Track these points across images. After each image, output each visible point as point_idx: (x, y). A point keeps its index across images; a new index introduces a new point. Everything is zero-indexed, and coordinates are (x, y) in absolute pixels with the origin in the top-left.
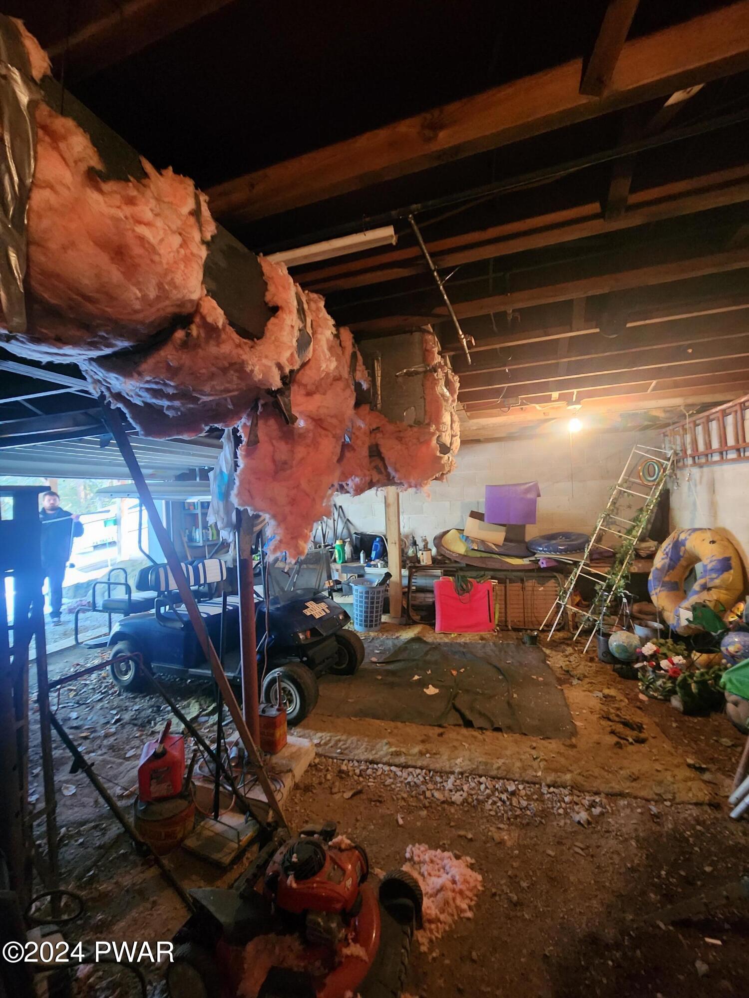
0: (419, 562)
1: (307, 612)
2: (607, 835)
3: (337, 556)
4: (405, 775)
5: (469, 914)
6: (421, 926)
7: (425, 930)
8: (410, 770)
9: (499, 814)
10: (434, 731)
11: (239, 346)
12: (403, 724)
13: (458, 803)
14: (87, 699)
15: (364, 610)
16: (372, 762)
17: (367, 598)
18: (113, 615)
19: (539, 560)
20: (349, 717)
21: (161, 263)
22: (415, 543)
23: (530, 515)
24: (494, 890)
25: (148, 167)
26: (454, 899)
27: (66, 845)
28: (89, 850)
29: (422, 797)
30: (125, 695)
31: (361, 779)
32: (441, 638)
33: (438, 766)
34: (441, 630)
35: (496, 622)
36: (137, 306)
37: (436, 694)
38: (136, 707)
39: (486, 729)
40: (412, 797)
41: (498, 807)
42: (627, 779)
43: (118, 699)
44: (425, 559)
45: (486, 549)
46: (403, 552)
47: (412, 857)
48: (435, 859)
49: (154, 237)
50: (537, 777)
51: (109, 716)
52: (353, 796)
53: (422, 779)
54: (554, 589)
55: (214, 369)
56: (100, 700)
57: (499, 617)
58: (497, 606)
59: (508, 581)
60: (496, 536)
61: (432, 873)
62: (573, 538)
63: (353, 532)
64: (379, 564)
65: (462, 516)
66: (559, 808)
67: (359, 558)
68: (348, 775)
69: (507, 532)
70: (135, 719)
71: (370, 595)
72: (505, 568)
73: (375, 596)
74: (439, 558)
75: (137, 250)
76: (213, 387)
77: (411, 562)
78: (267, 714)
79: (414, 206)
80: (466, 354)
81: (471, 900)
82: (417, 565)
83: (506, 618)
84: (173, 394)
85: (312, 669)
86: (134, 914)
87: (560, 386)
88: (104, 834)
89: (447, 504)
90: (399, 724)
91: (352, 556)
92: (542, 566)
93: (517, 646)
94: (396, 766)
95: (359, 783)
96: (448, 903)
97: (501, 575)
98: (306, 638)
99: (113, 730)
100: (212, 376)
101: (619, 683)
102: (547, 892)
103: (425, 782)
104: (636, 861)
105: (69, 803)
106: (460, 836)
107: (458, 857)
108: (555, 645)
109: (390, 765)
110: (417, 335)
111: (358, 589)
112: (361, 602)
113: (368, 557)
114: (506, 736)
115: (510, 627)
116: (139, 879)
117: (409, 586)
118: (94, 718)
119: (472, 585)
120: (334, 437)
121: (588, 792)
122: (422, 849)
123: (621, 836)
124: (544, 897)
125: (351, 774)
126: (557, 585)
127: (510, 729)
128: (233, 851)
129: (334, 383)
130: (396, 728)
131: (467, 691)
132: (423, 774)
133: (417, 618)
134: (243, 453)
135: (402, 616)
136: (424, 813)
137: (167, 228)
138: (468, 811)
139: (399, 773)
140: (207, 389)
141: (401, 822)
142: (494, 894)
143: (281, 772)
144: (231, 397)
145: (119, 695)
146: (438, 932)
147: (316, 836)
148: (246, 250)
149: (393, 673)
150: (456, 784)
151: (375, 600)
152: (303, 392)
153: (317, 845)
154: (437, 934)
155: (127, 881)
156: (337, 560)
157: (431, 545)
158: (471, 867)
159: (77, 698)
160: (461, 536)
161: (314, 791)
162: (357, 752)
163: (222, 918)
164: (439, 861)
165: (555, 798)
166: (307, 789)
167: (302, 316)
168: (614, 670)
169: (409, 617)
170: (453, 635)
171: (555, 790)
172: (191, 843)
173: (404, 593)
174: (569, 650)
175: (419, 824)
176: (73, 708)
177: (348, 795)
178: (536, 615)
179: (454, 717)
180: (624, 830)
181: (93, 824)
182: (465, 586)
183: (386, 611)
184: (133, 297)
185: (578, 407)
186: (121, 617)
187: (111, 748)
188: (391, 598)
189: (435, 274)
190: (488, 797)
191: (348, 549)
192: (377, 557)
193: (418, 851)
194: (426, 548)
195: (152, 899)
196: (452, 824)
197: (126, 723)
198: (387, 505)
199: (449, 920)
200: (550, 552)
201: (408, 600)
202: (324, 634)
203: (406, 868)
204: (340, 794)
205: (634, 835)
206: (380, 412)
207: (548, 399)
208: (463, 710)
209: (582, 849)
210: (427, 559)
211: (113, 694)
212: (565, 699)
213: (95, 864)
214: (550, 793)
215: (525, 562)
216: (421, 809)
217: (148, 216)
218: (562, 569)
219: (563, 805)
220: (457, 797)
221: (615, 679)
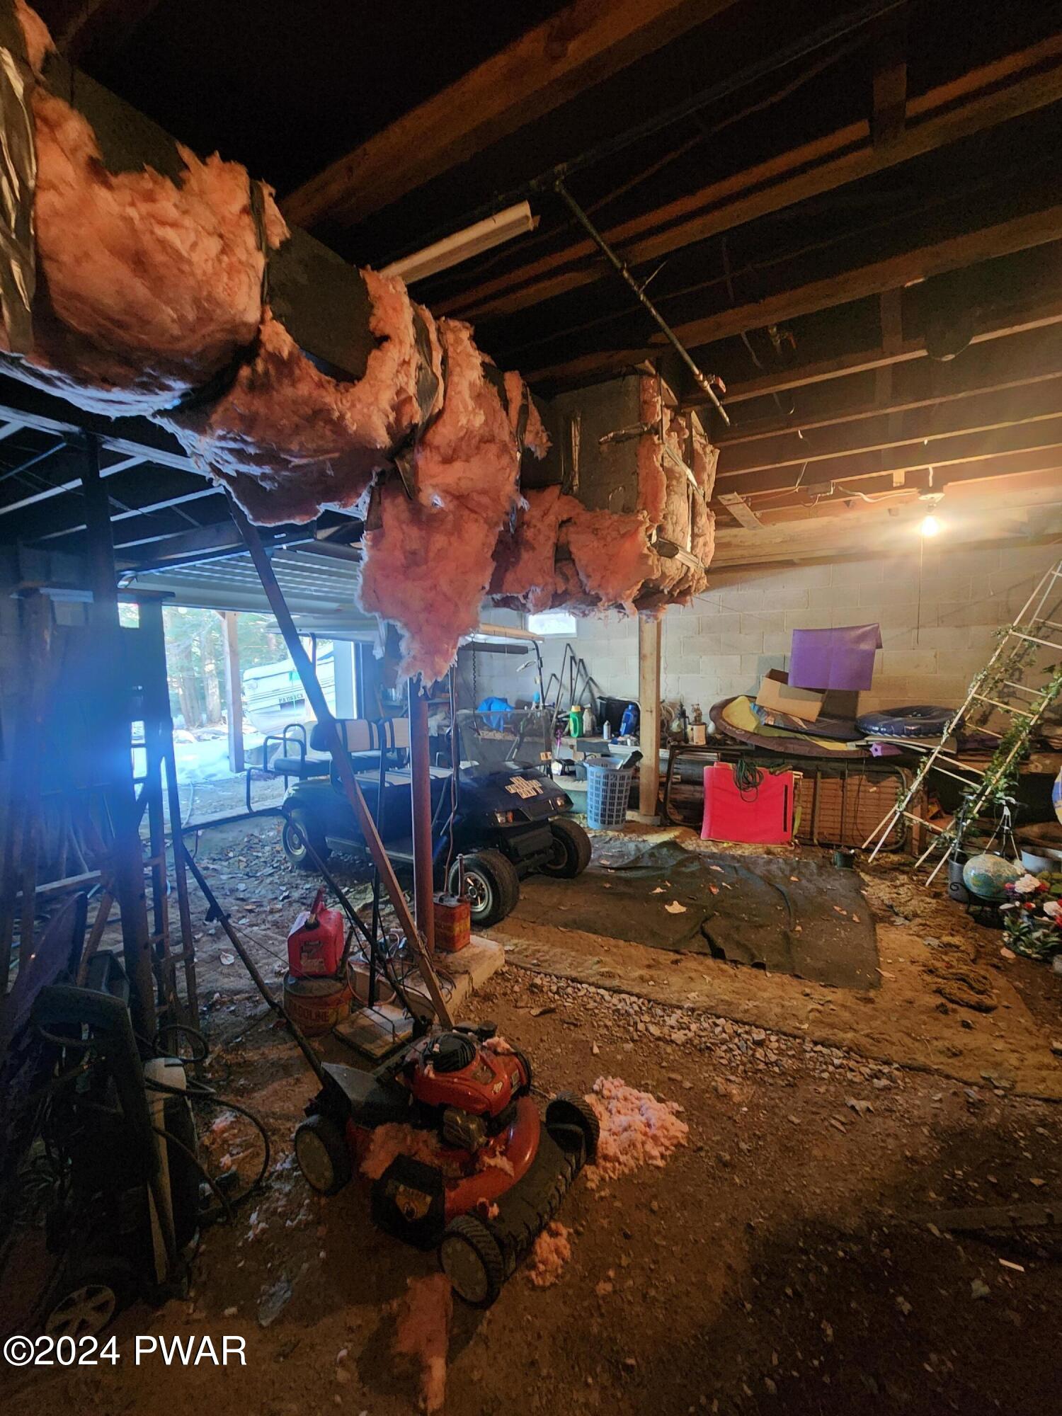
0: (686, 740)
1: (512, 789)
2: (887, 1114)
3: (572, 728)
4: (615, 1001)
5: (660, 1163)
6: (592, 1161)
7: (597, 1166)
8: (623, 996)
9: (733, 1064)
10: (667, 957)
11: (320, 385)
12: (627, 944)
13: (679, 1042)
14: (257, 872)
15: (601, 800)
16: (574, 980)
17: (606, 784)
18: (290, 778)
19: (871, 746)
20: (556, 926)
21: (193, 274)
22: (683, 714)
23: (863, 676)
24: (700, 1144)
25: (186, 154)
26: (643, 1143)
27: (218, 1010)
28: (240, 1018)
29: (631, 1029)
30: (297, 871)
31: (557, 997)
32: (707, 847)
33: (661, 997)
34: (709, 836)
35: (795, 832)
36: (176, 330)
37: (681, 913)
38: (308, 886)
39: (742, 964)
40: (619, 1026)
41: (734, 1056)
42: (941, 1052)
43: (289, 875)
44: (697, 736)
45: (787, 725)
46: (663, 725)
47: (601, 1090)
48: (629, 1097)
49: (182, 242)
50: (800, 1029)
51: (278, 892)
52: (542, 1014)
53: (637, 1008)
54: (894, 791)
55: (296, 419)
56: (271, 875)
57: (800, 826)
58: (799, 810)
59: (819, 775)
60: (809, 708)
61: (622, 1111)
62: (934, 714)
63: (597, 695)
64: (629, 741)
65: (758, 678)
66: (824, 1071)
67: (601, 733)
68: (542, 991)
69: (824, 703)
70: (304, 898)
71: (610, 782)
72: (815, 754)
73: (618, 782)
74: (718, 737)
75: (160, 258)
76: (301, 445)
77: (675, 740)
78: (445, 903)
79: (559, 167)
80: (716, 408)
81: (667, 1148)
82: (683, 744)
83: (812, 827)
84: (256, 454)
85: (514, 863)
86: (276, 1085)
87: (901, 458)
88: (256, 1007)
89: (736, 659)
90: (622, 943)
91: (593, 729)
92: (875, 754)
93: (820, 867)
94: (605, 989)
95: (554, 1001)
96: (634, 1146)
97: (811, 766)
98: (507, 821)
99: (279, 906)
100: (297, 429)
101: (972, 929)
102: (775, 1162)
103: (640, 1012)
104: (922, 1152)
105: (225, 971)
106: (670, 1079)
107: (660, 1100)
108: (880, 871)
109: (598, 987)
110: (632, 380)
111: (595, 772)
112: (597, 789)
113: (615, 731)
114: (769, 974)
115: (815, 841)
116: (285, 1055)
117: (668, 775)
118: (262, 891)
119: (761, 778)
120: (486, 521)
121: (875, 1059)
122: (616, 1083)
123: (908, 1119)
124: (768, 1166)
125: (545, 989)
126: (899, 785)
127: (778, 968)
128: (387, 1044)
129: (482, 445)
130: (616, 946)
131: (728, 915)
132: (640, 1003)
133: (677, 817)
134: (370, 543)
135: (656, 814)
136: (629, 1046)
137: (200, 229)
138: (690, 1053)
139: (607, 998)
140: (295, 447)
141: (596, 1050)
142: (701, 1149)
143: (456, 972)
144: (331, 459)
145: (291, 871)
146: (614, 1172)
147: (470, 1034)
148: (341, 261)
149: (627, 882)
150: (681, 1020)
151: (617, 788)
152: (437, 458)
153: (469, 1043)
154: (612, 1175)
155: (273, 1055)
156: (572, 732)
157: (706, 718)
158: (678, 1114)
159: (248, 870)
160: (752, 705)
161: (495, 1001)
162: (558, 966)
163: (352, 1095)
164: (634, 1100)
165: (821, 1059)
166: (487, 997)
167: (425, 349)
168: (967, 912)
169: (666, 815)
170: (725, 845)
171: (825, 1050)
172: (343, 1029)
173: (661, 784)
174: (903, 878)
175: (619, 1057)
176: (242, 880)
177: (535, 1012)
178: (860, 827)
179: (699, 943)
180: (916, 1113)
181: (247, 995)
182: (750, 778)
183: (634, 805)
184: (169, 321)
185: (938, 496)
186: (296, 780)
187: (275, 924)
188: (641, 788)
189: (626, 274)
190: (724, 1042)
191: (587, 717)
192: (626, 733)
193: (613, 1086)
194: (698, 721)
195: (296, 1076)
196: (664, 1064)
197: (295, 901)
198: (642, 657)
199: (632, 1163)
200: (891, 733)
201: (666, 791)
202: (531, 819)
203: (589, 1099)
204: (527, 1010)
205: (930, 1121)
206: (575, 496)
207: (887, 485)
208: (714, 937)
209: (843, 1123)
210: (699, 737)
211: (284, 870)
212: (875, 941)
213: (244, 1032)
214: (815, 1052)
215: (851, 747)
216: (627, 1041)
217: (173, 213)
218: (909, 760)
219: (831, 1068)
220: (679, 1036)
221: (967, 924)
